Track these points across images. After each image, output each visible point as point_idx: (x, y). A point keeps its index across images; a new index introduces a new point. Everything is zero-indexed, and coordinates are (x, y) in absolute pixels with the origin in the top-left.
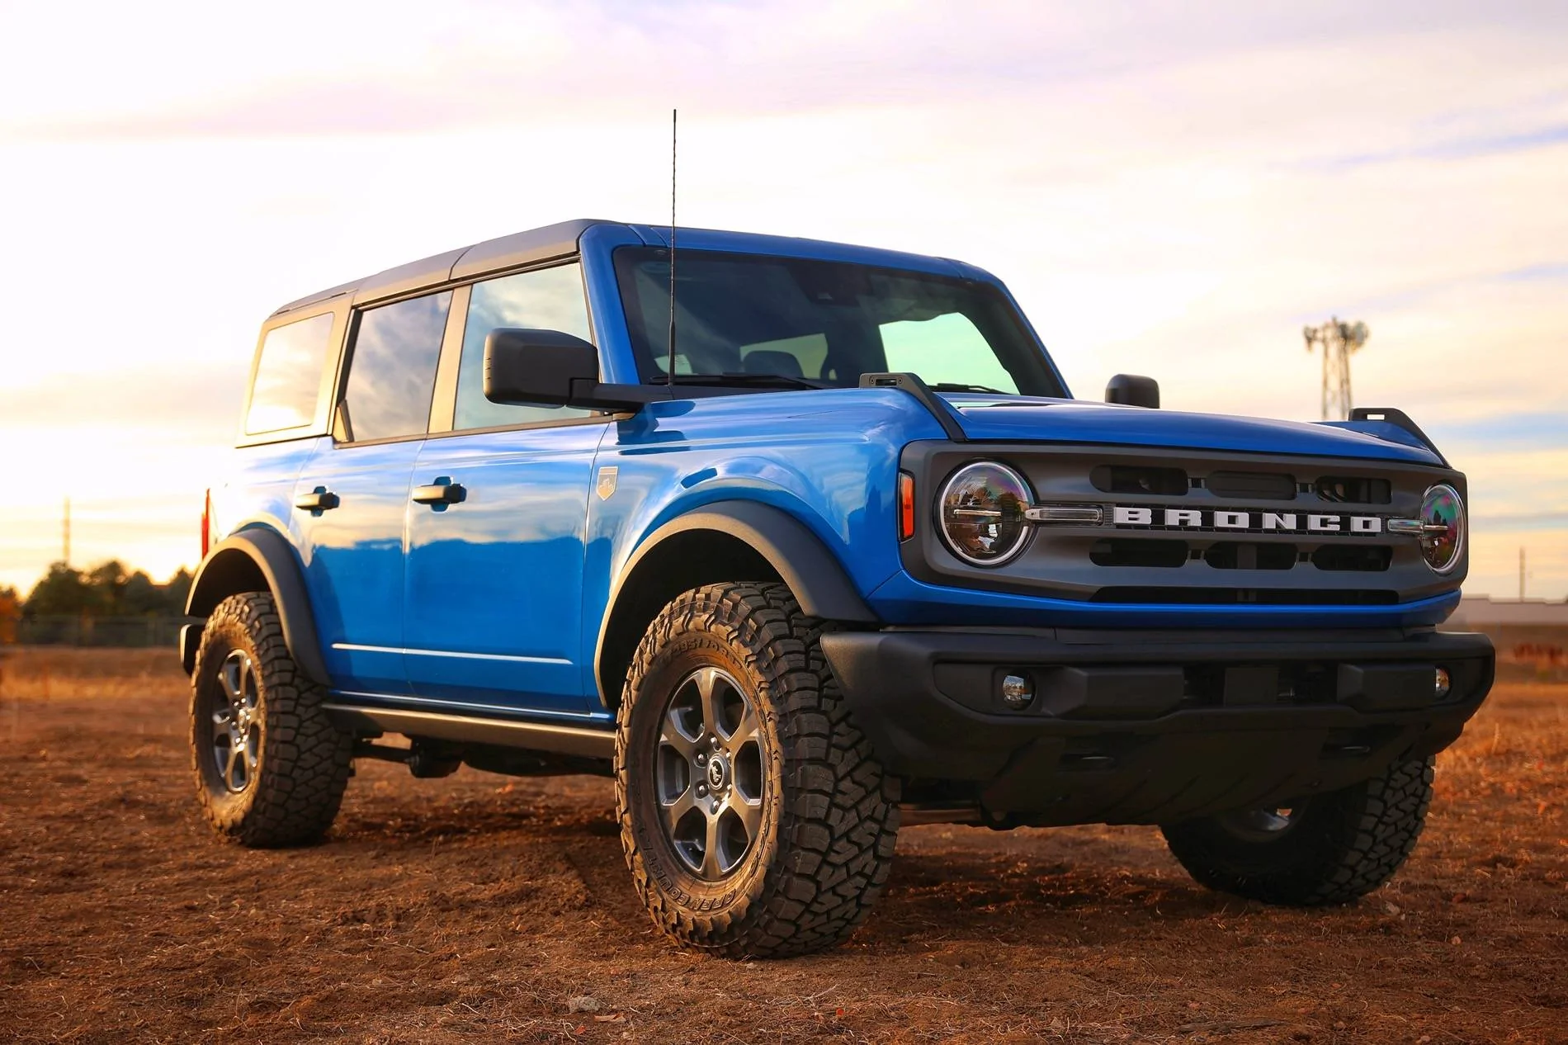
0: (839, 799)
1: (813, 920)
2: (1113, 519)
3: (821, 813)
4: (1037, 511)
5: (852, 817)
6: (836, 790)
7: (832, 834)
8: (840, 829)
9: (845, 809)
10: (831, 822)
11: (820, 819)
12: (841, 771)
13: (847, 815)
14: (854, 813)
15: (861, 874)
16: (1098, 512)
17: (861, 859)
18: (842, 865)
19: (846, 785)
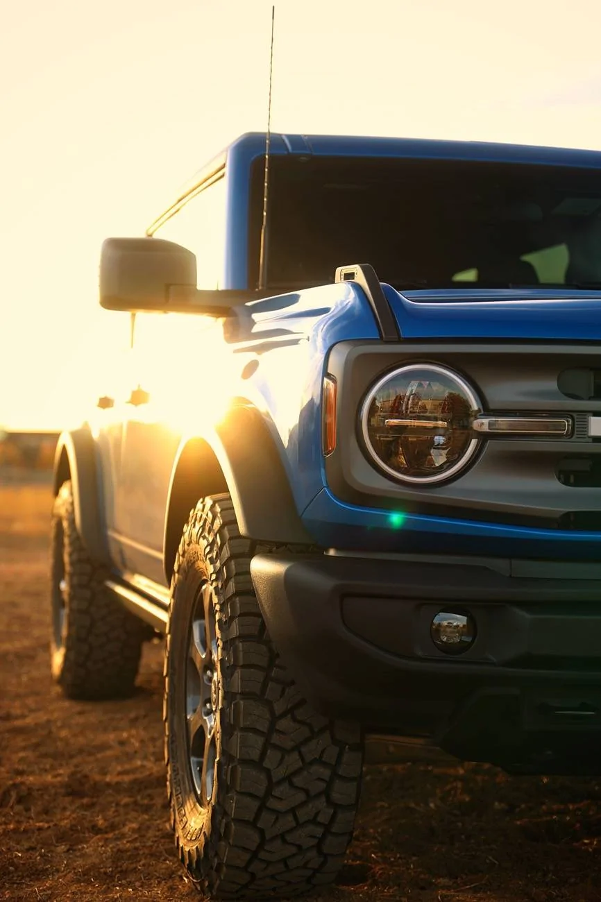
0: (275, 739)
1: (265, 868)
2: (587, 431)
3: (255, 755)
4: (486, 421)
5: (293, 760)
6: (272, 729)
7: (269, 778)
8: (278, 774)
9: (284, 751)
10: (267, 764)
11: (252, 761)
12: (279, 708)
13: (286, 757)
14: (295, 756)
15: (313, 821)
16: (567, 423)
17: (310, 805)
18: (287, 812)
19: (284, 724)
